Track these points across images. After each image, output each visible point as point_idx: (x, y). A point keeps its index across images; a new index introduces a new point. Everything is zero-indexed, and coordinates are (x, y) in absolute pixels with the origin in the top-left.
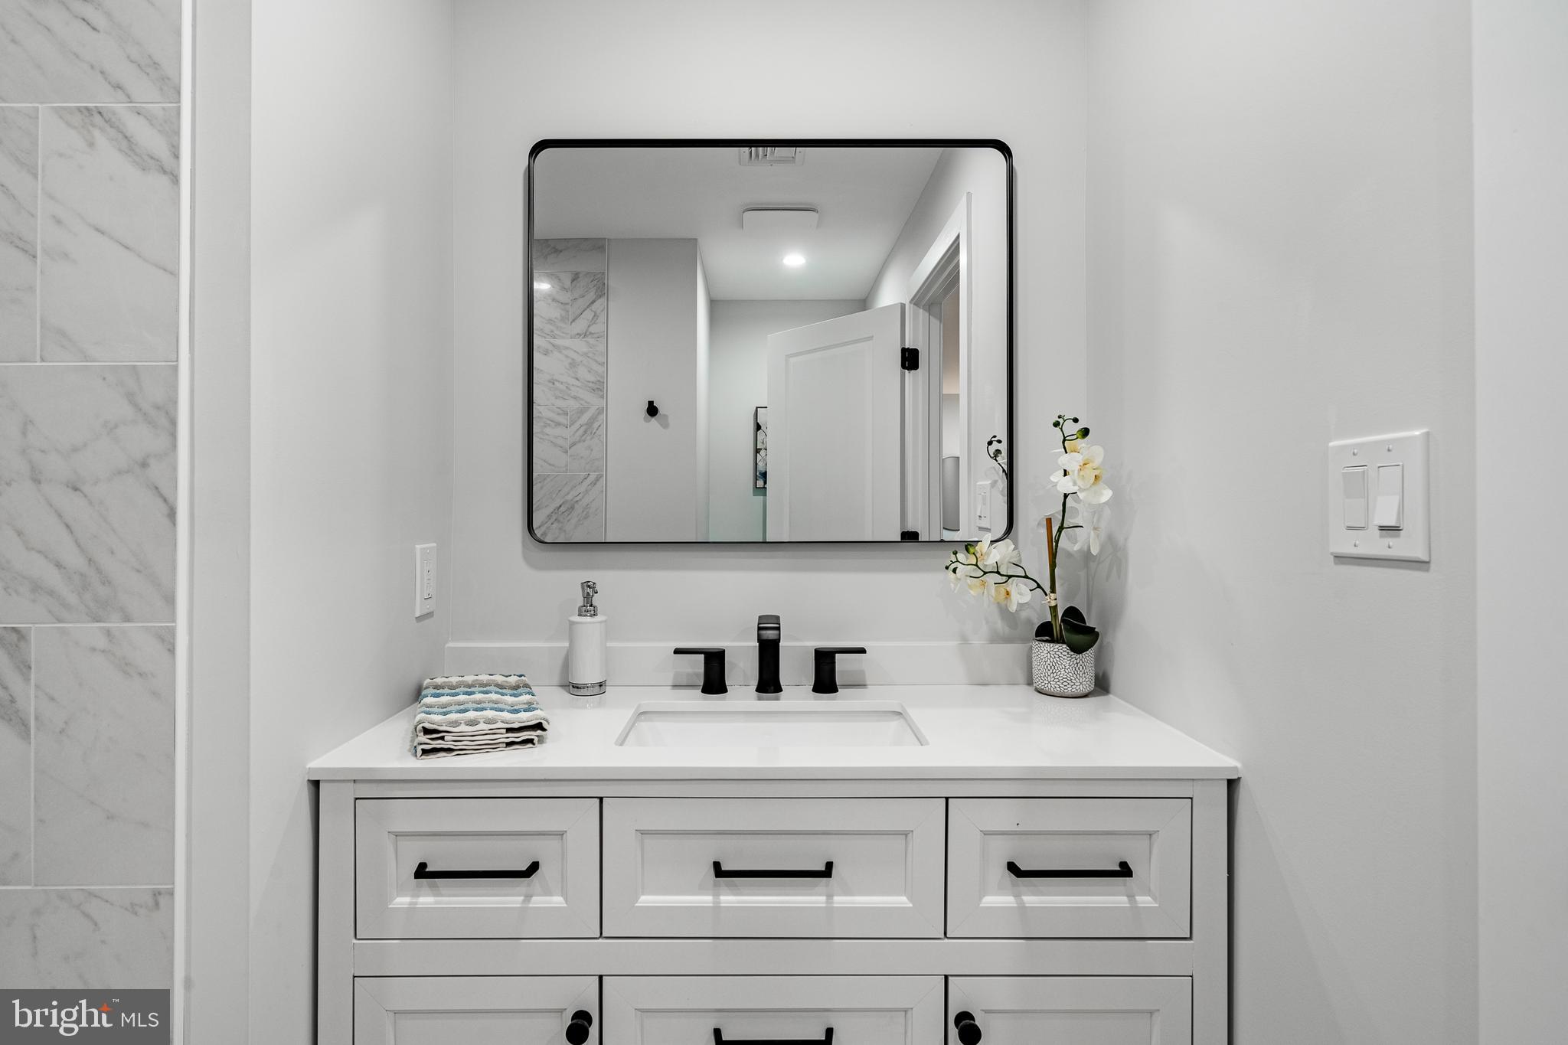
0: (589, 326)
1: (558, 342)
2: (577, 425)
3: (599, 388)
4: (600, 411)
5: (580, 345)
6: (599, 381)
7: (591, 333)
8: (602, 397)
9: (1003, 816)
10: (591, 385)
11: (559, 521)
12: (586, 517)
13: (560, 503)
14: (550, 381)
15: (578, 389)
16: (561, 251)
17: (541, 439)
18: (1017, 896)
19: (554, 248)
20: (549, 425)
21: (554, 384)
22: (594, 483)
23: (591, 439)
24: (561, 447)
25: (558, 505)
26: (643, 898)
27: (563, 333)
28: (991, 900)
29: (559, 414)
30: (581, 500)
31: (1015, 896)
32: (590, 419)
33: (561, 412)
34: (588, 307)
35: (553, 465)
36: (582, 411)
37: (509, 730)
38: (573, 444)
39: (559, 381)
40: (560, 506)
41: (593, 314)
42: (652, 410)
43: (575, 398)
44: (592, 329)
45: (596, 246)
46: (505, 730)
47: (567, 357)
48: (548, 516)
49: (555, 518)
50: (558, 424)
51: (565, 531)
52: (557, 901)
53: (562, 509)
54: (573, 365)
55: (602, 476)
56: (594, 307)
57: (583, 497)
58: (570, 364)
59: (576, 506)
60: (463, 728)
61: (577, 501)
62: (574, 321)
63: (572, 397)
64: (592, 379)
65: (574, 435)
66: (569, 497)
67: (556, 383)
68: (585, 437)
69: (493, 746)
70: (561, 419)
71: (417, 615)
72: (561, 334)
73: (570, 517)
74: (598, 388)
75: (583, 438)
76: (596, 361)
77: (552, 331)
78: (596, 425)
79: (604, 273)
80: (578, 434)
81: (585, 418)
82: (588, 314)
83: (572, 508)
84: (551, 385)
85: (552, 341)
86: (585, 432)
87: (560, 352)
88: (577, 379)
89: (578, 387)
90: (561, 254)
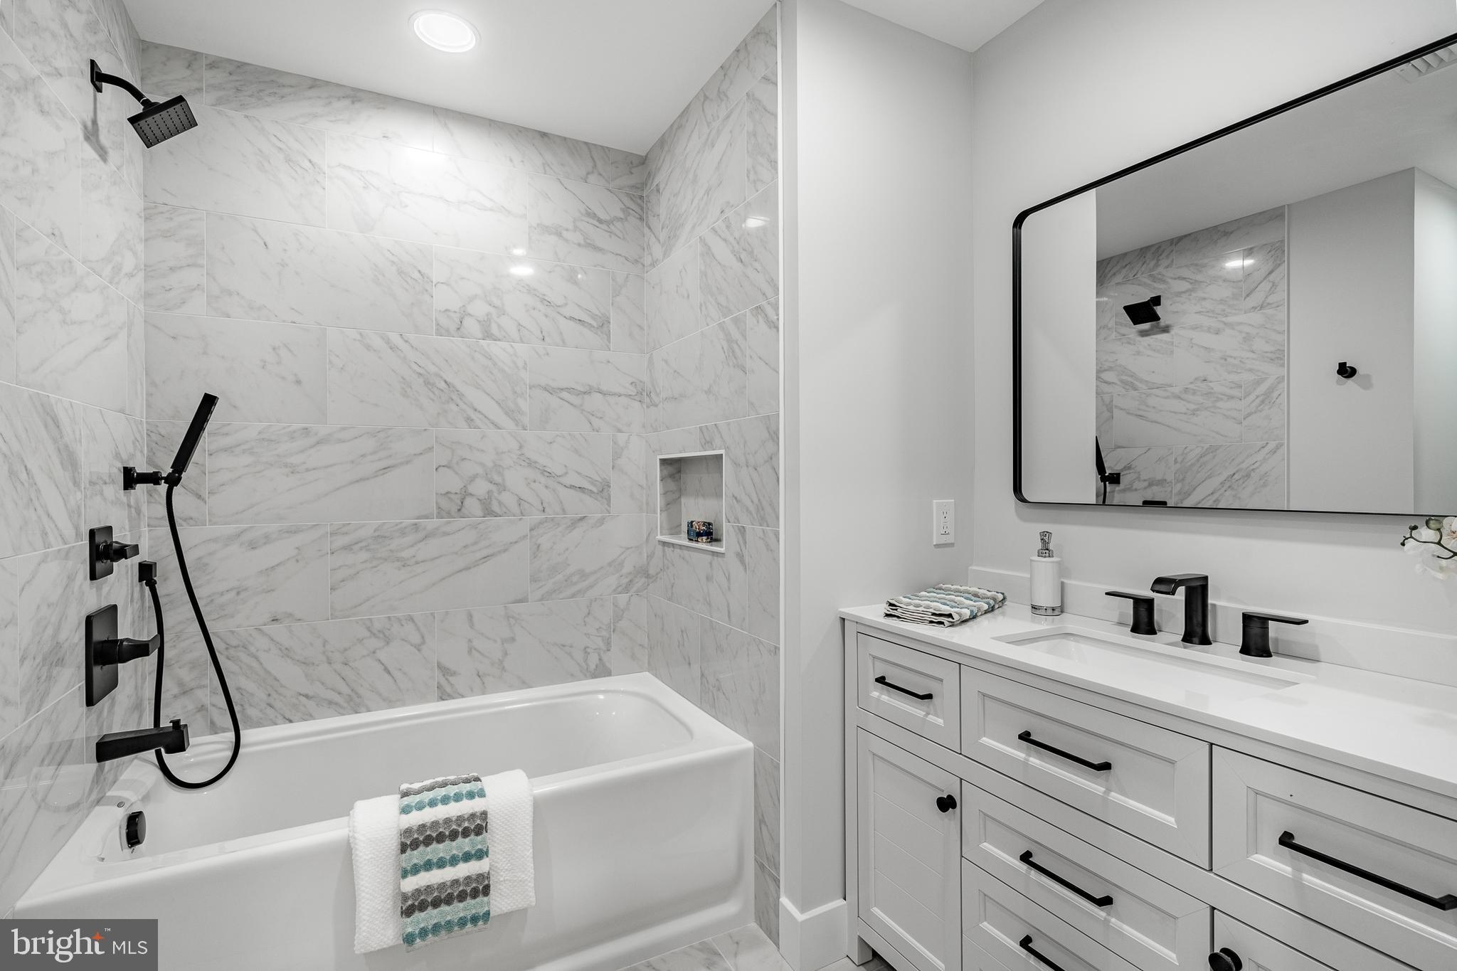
0: (1267, 297)
1: (1230, 319)
2: (1252, 397)
3: (1280, 357)
4: (1280, 380)
5: (1256, 318)
6: (1279, 350)
7: (1269, 304)
8: (1283, 365)
9: (1275, 782)
10: (1269, 355)
11: (1233, 489)
12: (1265, 485)
13: (1234, 471)
14: (1222, 358)
15: (1254, 361)
16: (1231, 233)
17: (1213, 412)
18: (1298, 870)
19: (1224, 231)
20: (1222, 399)
21: (1226, 360)
22: (1274, 452)
23: (1270, 409)
24: (1234, 419)
25: (1232, 473)
26: (984, 739)
27: (1236, 310)
28: (1260, 859)
29: (1231, 388)
30: (1257, 468)
31: (1294, 868)
32: (1268, 389)
33: (1233, 385)
34: (1265, 278)
35: (1226, 436)
36: (1258, 383)
37: (934, 614)
38: (1249, 415)
39: (1231, 357)
40: (1234, 474)
41: (1271, 284)
42: (1346, 371)
43: (1251, 370)
44: (1270, 300)
45: (1275, 215)
46: (930, 614)
47: (1241, 332)
48: (1221, 483)
49: (1228, 485)
50: (1232, 397)
51: (1239, 498)
52: (940, 721)
53: (1236, 477)
54: (1248, 338)
55: (1282, 445)
56: (1271, 277)
57: (1260, 465)
58: (1244, 338)
59: (1253, 474)
60: (911, 608)
61: (1253, 470)
62: (1248, 296)
63: (1246, 370)
64: (1273, 349)
65: (1249, 406)
66: (1244, 466)
67: (1229, 359)
68: (1261, 407)
69: (922, 621)
70: (1235, 392)
71: (935, 543)
72: (1234, 311)
73: (1244, 485)
74: (1277, 358)
75: (1259, 408)
76: (1275, 330)
77: (1224, 311)
78: (1275, 394)
79: (1283, 241)
80: (1254, 404)
81: (1262, 388)
82: (1266, 286)
83: (1248, 476)
84: (1223, 361)
85: (1224, 319)
86: (1263, 402)
87: (1233, 329)
88: (1253, 352)
89: (1253, 359)
90: (1232, 235)
